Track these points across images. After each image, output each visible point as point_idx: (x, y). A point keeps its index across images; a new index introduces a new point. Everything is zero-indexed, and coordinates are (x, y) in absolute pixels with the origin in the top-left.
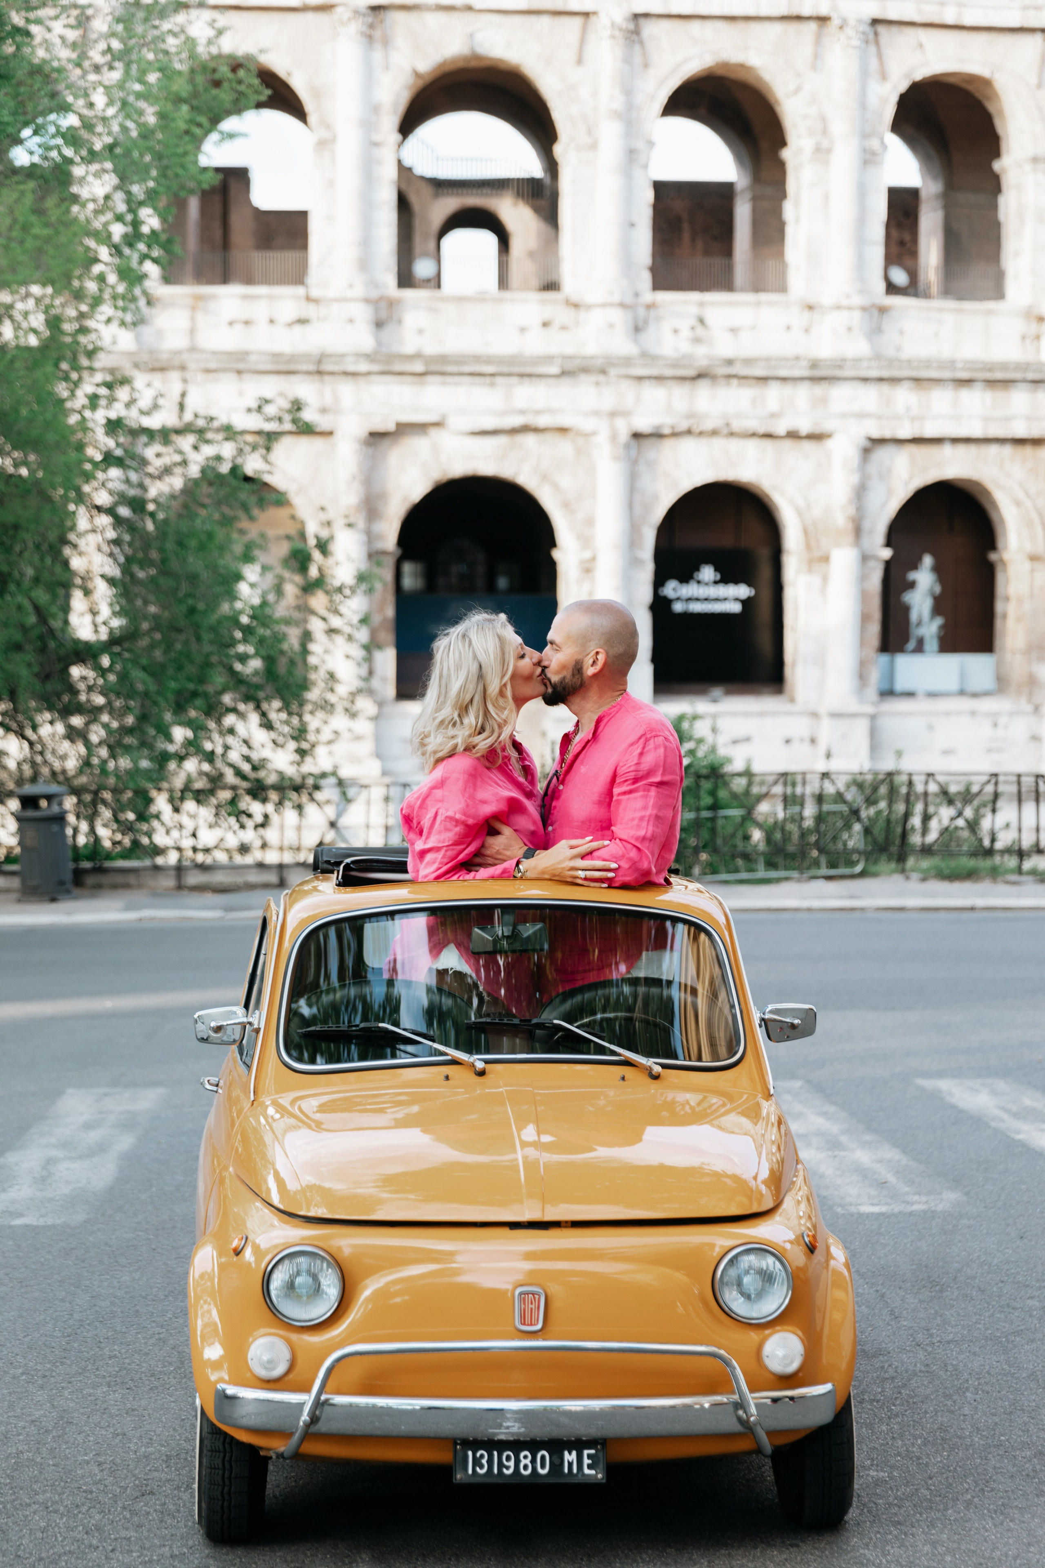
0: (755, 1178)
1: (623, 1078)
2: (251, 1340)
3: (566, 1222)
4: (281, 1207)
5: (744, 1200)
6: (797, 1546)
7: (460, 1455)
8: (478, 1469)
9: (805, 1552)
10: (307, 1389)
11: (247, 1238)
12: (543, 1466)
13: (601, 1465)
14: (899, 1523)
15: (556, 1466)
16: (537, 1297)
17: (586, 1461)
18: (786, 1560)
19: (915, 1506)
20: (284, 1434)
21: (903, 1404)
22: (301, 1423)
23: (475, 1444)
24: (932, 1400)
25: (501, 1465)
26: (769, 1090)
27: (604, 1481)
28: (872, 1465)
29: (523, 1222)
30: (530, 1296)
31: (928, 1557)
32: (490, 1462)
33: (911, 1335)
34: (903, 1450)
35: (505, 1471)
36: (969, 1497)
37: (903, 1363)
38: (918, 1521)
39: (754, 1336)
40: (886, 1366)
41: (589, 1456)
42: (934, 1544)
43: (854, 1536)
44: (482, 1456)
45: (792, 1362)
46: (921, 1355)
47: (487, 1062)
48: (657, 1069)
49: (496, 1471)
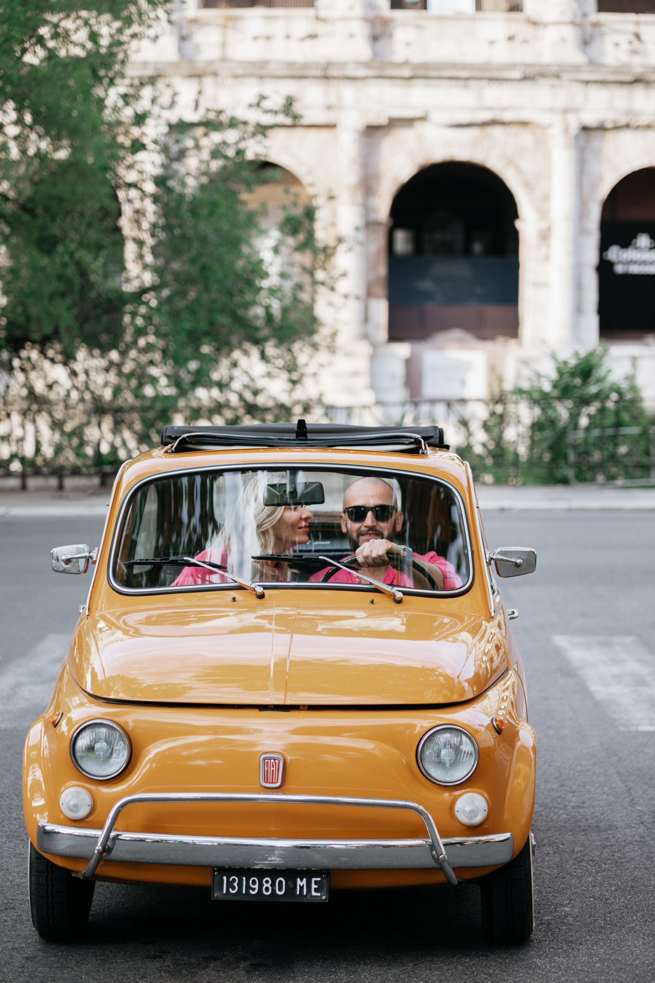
0: (458, 677)
1: (372, 602)
2: (63, 789)
3: (304, 706)
4: (91, 692)
5: (448, 693)
6: (487, 956)
7: (217, 879)
8: (231, 890)
9: (490, 960)
10: (101, 827)
11: (62, 714)
12: (280, 889)
13: (325, 890)
14: (571, 942)
15: (291, 889)
16: (277, 761)
17: (314, 886)
18: (474, 965)
19: (589, 931)
20: (84, 859)
21: (611, 863)
22: (96, 852)
23: (229, 871)
24: (636, 861)
25: (248, 887)
26: (490, 614)
27: (327, 901)
28: (569, 904)
29: (270, 705)
30: (272, 761)
31: (583, 964)
32: (240, 884)
33: (640, 816)
34: (597, 895)
35: (251, 892)
36: (633, 925)
37: (625, 835)
38: (586, 940)
39: (446, 795)
40: (611, 837)
41: (316, 882)
42: (591, 956)
43: (533, 950)
44: (234, 880)
45: (476, 816)
46: (641, 830)
47: (265, 588)
48: (399, 595)
49: (244, 892)
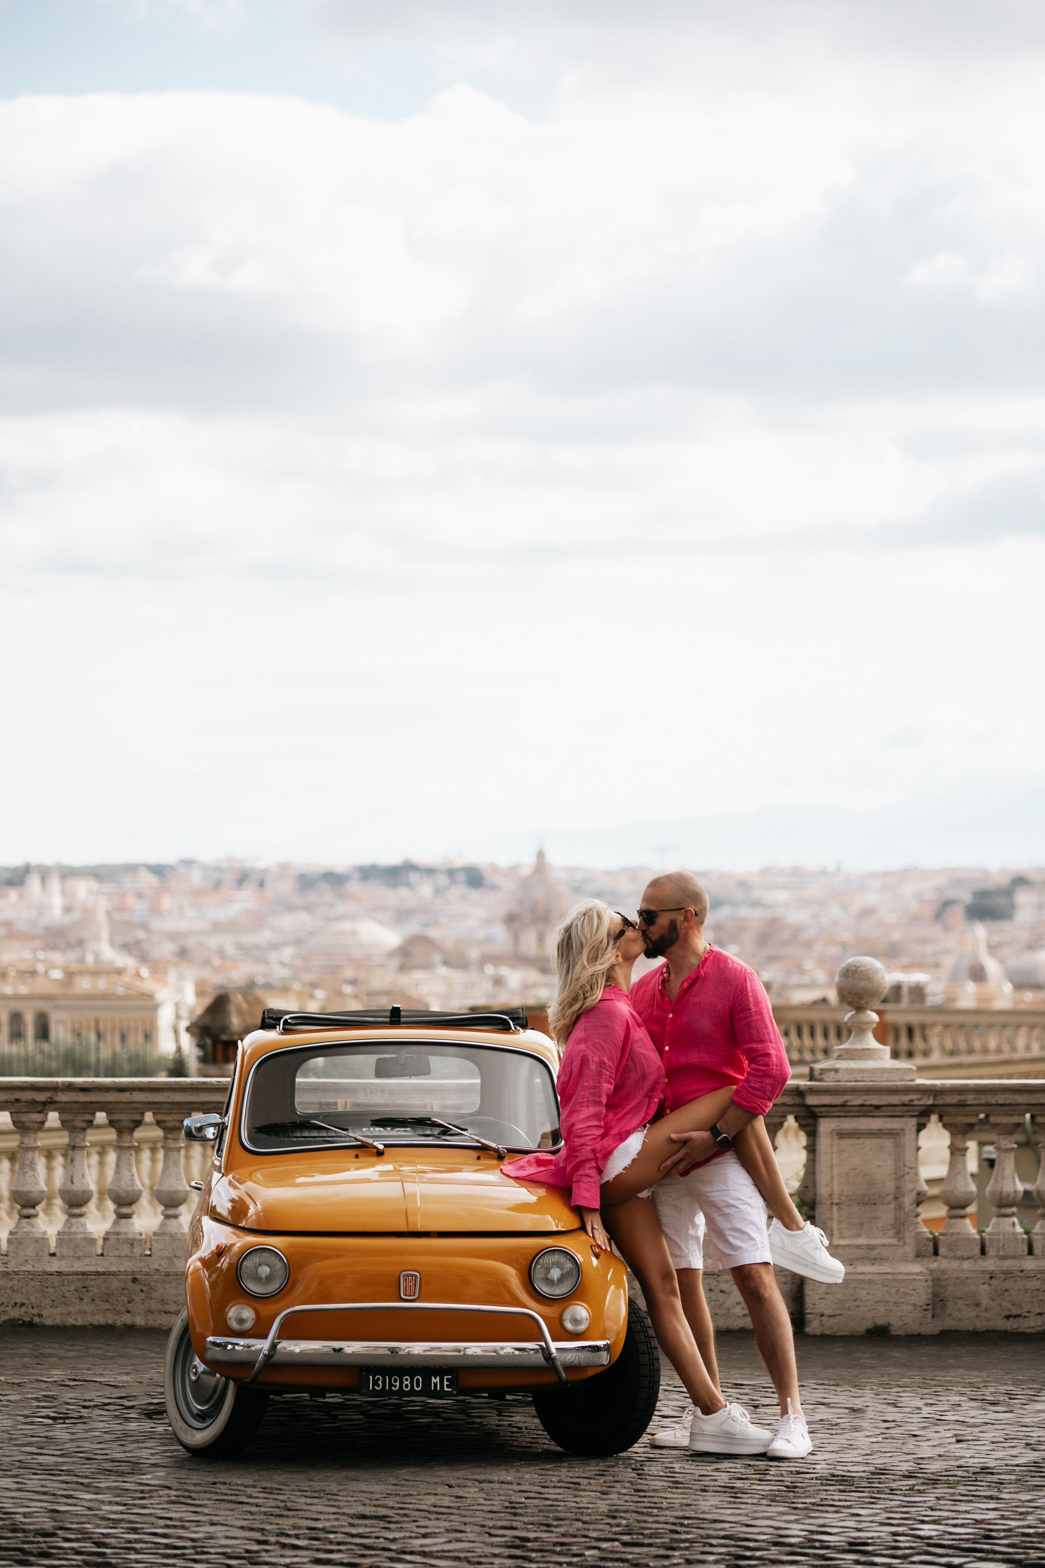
1: (480, 1159)
2: (228, 1308)
3: (434, 1232)
4: (246, 1226)
7: (364, 1378)
8: (376, 1387)
10: (265, 1337)
12: (418, 1386)
13: (455, 1385)
15: (427, 1383)
16: (414, 1278)
17: (446, 1383)
20: (250, 1366)
22: (261, 1359)
23: (375, 1371)
25: (391, 1385)
29: (406, 1233)
30: (410, 1277)
32: (384, 1382)
35: (393, 1388)
39: (555, 1306)
44: (379, 1379)
45: (578, 1324)
47: (385, 1145)
48: (503, 1151)
49: (387, 1389)
